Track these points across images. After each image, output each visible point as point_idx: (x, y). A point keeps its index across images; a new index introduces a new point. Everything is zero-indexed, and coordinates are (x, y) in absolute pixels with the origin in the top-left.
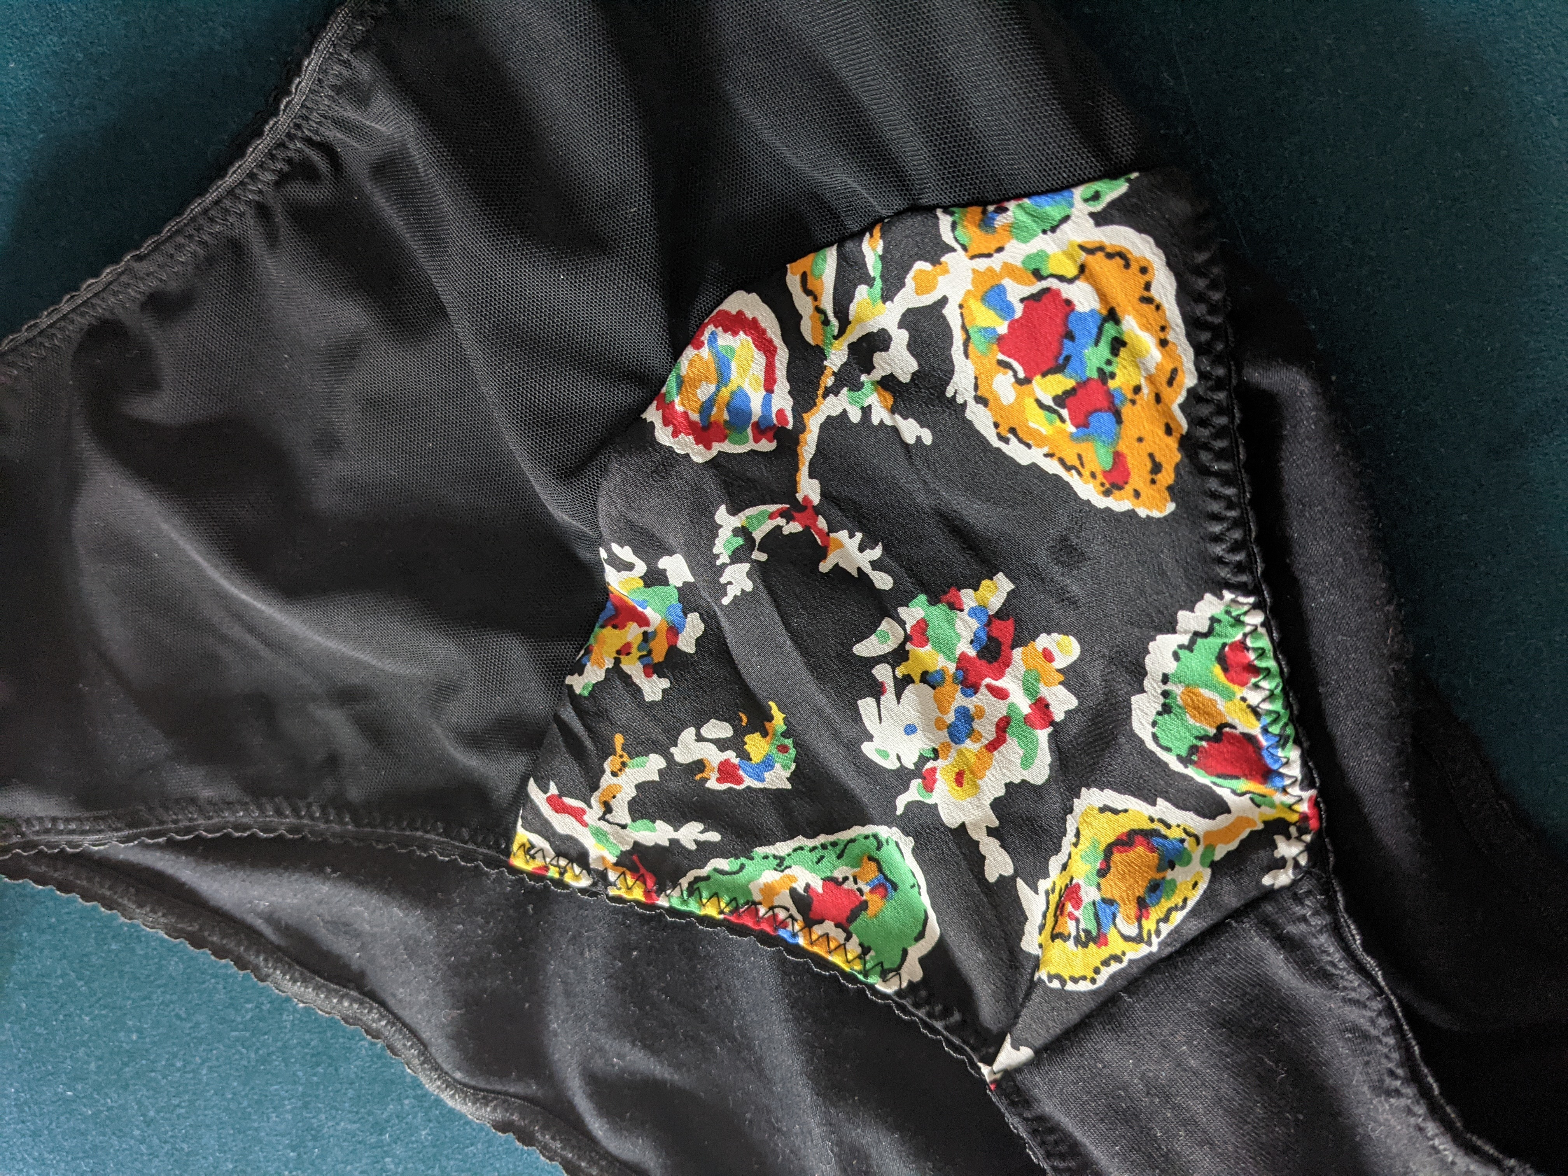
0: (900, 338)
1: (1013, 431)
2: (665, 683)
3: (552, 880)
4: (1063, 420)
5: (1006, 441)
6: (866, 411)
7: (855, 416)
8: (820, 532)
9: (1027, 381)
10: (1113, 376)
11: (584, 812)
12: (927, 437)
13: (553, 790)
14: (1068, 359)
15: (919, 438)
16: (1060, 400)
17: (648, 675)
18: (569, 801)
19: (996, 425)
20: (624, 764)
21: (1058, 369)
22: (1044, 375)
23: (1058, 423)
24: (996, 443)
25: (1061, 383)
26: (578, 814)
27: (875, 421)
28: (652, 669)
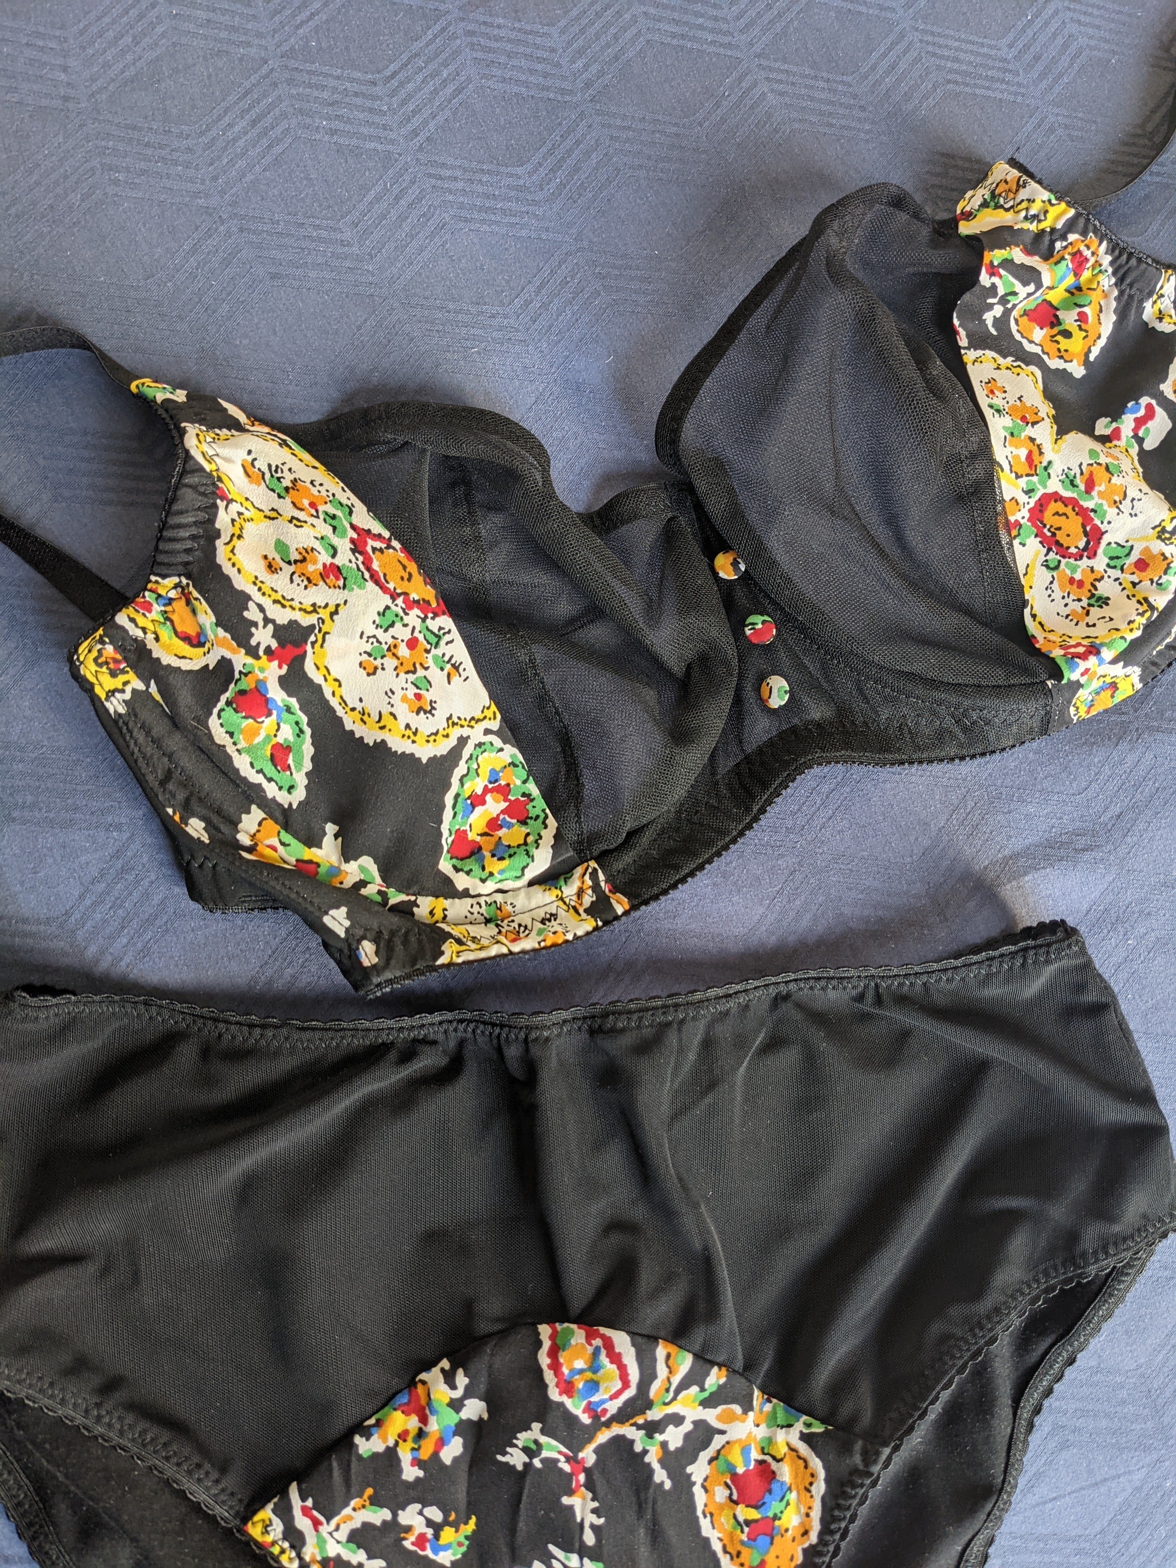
0: (687, 1427)
1: (712, 1515)
2: (421, 1474)
3: (271, 1554)
4: (742, 1532)
5: (705, 1516)
6: (645, 1452)
7: (638, 1448)
8: (578, 1481)
9: (736, 1503)
10: (780, 1519)
11: (321, 1524)
12: (668, 1485)
13: (309, 1503)
14: (764, 1504)
15: (662, 1483)
16: (748, 1523)
17: (413, 1465)
18: (315, 1513)
19: (706, 1505)
20: (364, 1506)
21: (756, 1507)
22: (747, 1506)
23: (739, 1531)
24: (699, 1513)
25: (753, 1514)
26: (316, 1524)
27: (647, 1459)
28: (417, 1462)
